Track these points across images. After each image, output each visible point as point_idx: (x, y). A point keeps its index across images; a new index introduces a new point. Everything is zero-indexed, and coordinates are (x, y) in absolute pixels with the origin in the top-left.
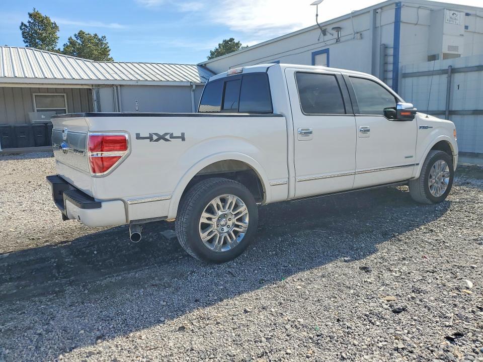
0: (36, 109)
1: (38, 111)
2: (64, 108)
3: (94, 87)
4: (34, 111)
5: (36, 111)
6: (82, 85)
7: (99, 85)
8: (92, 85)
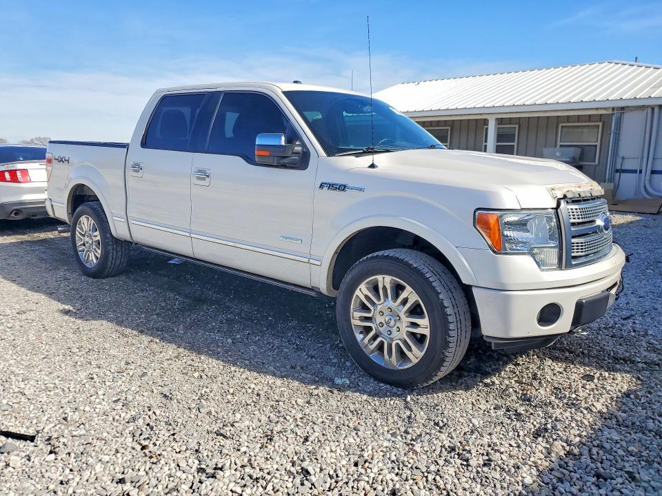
0: (559, 144)
1: (561, 146)
2: (595, 144)
3: (615, 112)
4: (556, 146)
5: (558, 146)
6: (597, 109)
7: (623, 108)
8: (613, 109)
